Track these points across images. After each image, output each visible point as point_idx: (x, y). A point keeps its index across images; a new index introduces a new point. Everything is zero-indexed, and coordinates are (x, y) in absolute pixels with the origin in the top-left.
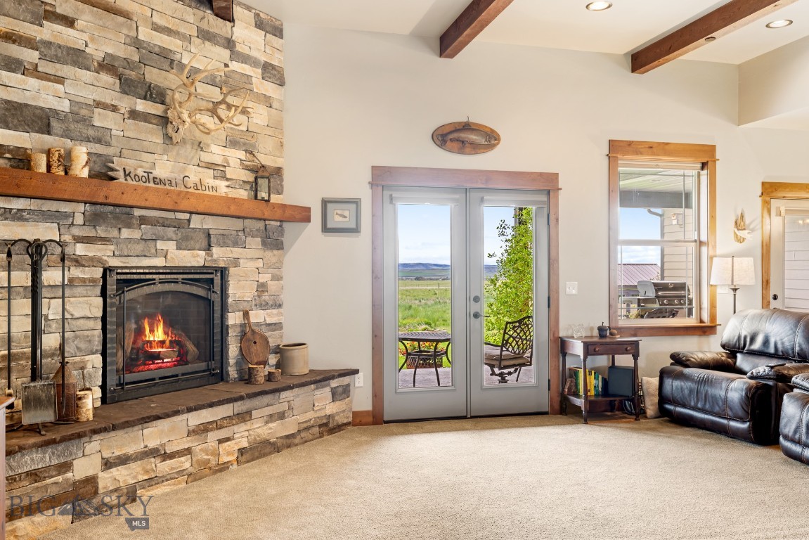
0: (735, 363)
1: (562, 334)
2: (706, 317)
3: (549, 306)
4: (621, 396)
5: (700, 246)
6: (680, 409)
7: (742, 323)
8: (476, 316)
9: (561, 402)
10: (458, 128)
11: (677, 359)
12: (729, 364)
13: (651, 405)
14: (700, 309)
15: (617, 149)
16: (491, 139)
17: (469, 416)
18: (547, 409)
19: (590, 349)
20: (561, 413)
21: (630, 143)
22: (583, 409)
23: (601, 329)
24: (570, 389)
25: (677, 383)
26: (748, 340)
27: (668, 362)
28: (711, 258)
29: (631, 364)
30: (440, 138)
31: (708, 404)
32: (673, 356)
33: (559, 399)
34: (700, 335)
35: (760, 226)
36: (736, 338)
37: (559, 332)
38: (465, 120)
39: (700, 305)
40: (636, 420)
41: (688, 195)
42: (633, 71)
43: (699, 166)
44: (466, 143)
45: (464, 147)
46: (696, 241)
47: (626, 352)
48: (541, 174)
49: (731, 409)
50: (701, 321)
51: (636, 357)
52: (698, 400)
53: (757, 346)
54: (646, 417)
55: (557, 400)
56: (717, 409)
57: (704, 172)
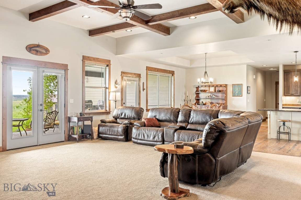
0: (117, 121)
1: (69, 116)
2: (108, 109)
3: (65, 107)
4: (86, 133)
5: (106, 89)
6: (104, 135)
7: (118, 110)
8: (41, 110)
9: (68, 137)
10: (35, 46)
11: (103, 121)
12: (115, 122)
13: (95, 135)
14: (106, 107)
15: (85, 58)
16: (47, 51)
17: (38, 145)
18: (64, 140)
19: (79, 120)
20: (68, 141)
21: (89, 57)
22: (77, 138)
23: (80, 114)
24: (71, 133)
25: (104, 128)
26: (120, 115)
27: (100, 122)
28: (109, 93)
29: (90, 124)
30: (29, 49)
31: (113, 133)
32: (101, 121)
33: (68, 136)
34: (106, 115)
35: (121, 84)
36: (117, 114)
37: (68, 115)
38: (38, 44)
39: (106, 106)
40: (91, 140)
41: (103, 73)
42: (89, 36)
43: (106, 65)
44: (38, 51)
45: (37, 53)
46: (105, 87)
47: (89, 120)
48: (63, 64)
49: (119, 133)
50: (106, 111)
51: (92, 121)
52: (110, 132)
53: (123, 116)
54: (94, 139)
55: (67, 137)
56: (115, 134)
57: (108, 67)
